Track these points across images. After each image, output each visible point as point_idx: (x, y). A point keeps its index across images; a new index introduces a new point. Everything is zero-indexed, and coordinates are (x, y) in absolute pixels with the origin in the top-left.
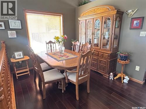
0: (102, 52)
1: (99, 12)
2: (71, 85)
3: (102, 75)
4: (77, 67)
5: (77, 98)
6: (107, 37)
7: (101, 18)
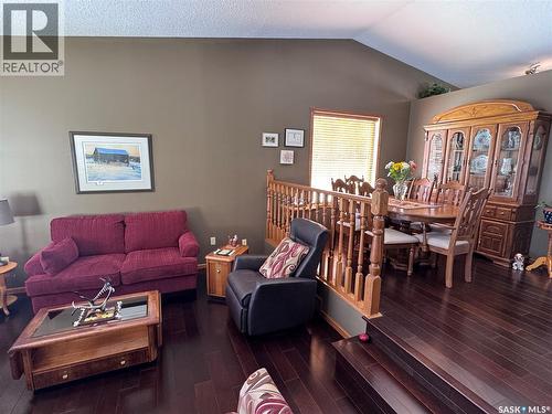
0: (493, 205)
1: (488, 114)
2: (440, 257)
3: (489, 260)
4: (454, 219)
5: (449, 283)
6: (505, 170)
7: (495, 126)
